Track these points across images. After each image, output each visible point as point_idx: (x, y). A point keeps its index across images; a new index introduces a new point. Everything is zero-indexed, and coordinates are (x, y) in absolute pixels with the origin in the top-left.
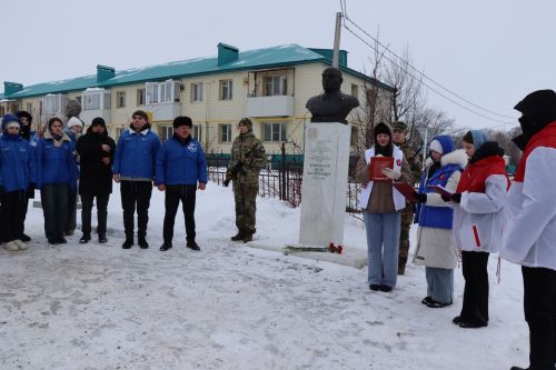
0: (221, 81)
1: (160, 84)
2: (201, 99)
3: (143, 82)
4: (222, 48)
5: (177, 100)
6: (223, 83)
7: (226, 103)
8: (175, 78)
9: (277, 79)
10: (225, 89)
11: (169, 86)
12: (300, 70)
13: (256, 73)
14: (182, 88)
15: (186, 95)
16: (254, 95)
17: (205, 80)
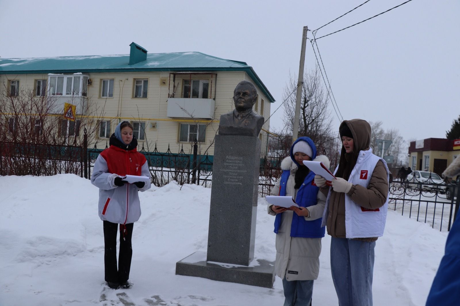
0: (135, 79)
1: (66, 78)
2: (111, 95)
3: (46, 72)
4: (134, 47)
5: (84, 94)
6: (137, 81)
7: (140, 101)
8: (84, 72)
9: (196, 83)
10: (137, 88)
11: (77, 79)
12: (221, 76)
13: (174, 75)
14: (90, 82)
15: (95, 90)
16: (173, 96)
17: (118, 78)
